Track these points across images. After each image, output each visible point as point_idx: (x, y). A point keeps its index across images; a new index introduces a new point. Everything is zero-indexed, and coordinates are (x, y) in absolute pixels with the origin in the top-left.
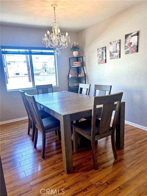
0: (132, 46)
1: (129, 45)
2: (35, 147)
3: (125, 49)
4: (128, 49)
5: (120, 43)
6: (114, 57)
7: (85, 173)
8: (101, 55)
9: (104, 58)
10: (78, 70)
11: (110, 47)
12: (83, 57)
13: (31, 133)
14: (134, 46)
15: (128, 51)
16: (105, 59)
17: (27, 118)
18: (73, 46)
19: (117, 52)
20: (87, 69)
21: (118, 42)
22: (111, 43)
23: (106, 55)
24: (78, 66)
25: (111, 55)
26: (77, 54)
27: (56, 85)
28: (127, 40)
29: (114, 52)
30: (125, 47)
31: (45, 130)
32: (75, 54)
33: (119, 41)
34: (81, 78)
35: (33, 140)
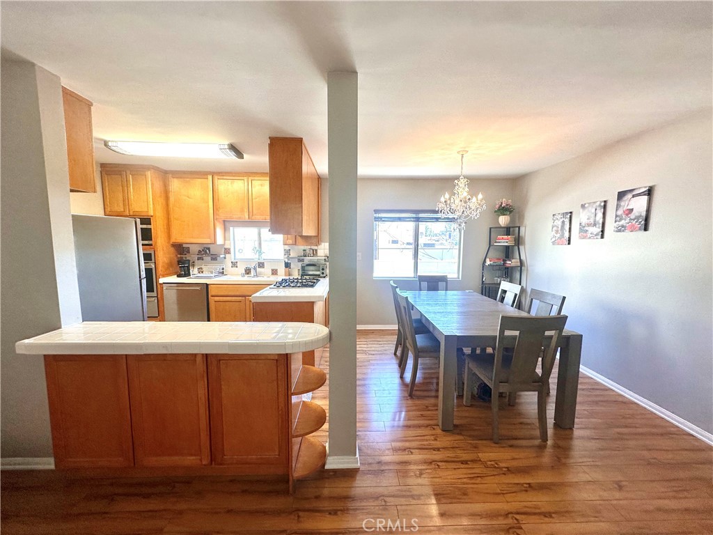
0: (632, 216)
1: (627, 215)
2: (402, 377)
3: (616, 222)
4: (623, 222)
5: (605, 207)
6: (589, 235)
7: (473, 440)
8: (560, 227)
9: (567, 235)
10: (508, 252)
11: (581, 214)
12: (519, 228)
13: (399, 353)
14: (637, 218)
15: (623, 226)
16: (568, 237)
17: (396, 327)
18: (501, 205)
19: (597, 226)
20: (525, 253)
21: (600, 205)
22: (583, 206)
23: (570, 229)
24: (507, 244)
25: (583, 230)
26: (508, 222)
27: (456, 276)
28: (622, 204)
29: (589, 225)
30: (616, 216)
31: (419, 353)
32: (503, 220)
33: (603, 204)
34: (512, 268)
35: (400, 366)
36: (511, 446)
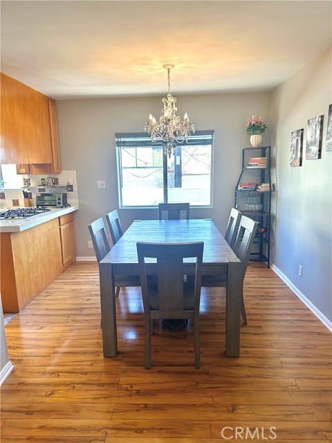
3: (327, 139)
4: (331, 140)
5: (322, 123)
6: (312, 155)
8: (295, 146)
9: (299, 155)
11: (308, 131)
15: (331, 145)
18: (251, 123)
19: (317, 144)
20: (276, 176)
21: (319, 121)
22: (309, 122)
23: (301, 148)
24: (257, 167)
25: (308, 149)
27: (209, 203)
29: (312, 143)
30: (328, 133)
32: (255, 140)
34: (263, 193)
36: (159, 372)
